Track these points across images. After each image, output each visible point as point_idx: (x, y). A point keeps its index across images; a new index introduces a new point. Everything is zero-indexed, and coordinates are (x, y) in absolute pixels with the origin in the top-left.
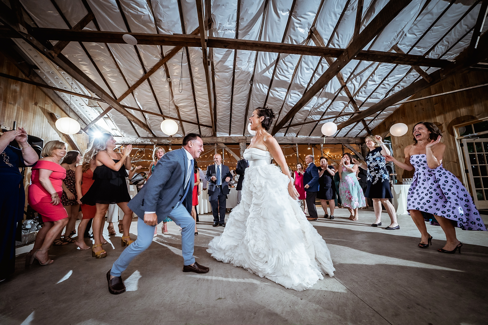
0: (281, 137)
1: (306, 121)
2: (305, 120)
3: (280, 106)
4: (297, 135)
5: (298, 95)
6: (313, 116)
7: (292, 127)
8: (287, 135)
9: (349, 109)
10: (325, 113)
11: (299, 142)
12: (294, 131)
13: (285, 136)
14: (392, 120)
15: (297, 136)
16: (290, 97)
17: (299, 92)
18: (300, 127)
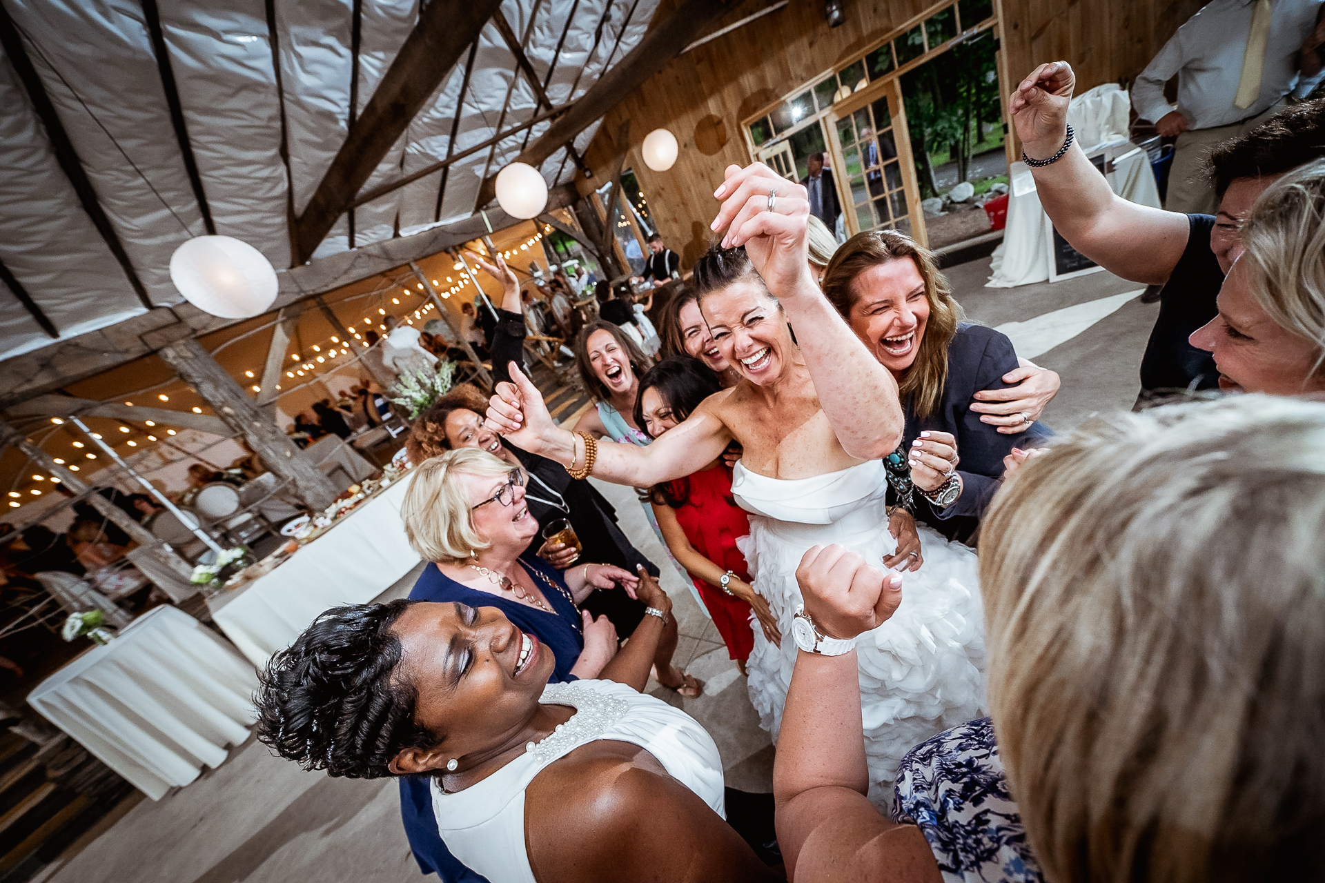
0: (342, 255)
1: (406, 167)
2: (401, 165)
3: (271, 119)
4: (397, 227)
5: (331, 48)
6: (423, 142)
7: (366, 206)
8: (360, 240)
9: (520, 96)
10: (456, 122)
11: (414, 254)
12: (382, 218)
13: (352, 244)
14: (621, 118)
15: (396, 235)
16: (302, 66)
17: (329, 33)
18: (396, 195)
